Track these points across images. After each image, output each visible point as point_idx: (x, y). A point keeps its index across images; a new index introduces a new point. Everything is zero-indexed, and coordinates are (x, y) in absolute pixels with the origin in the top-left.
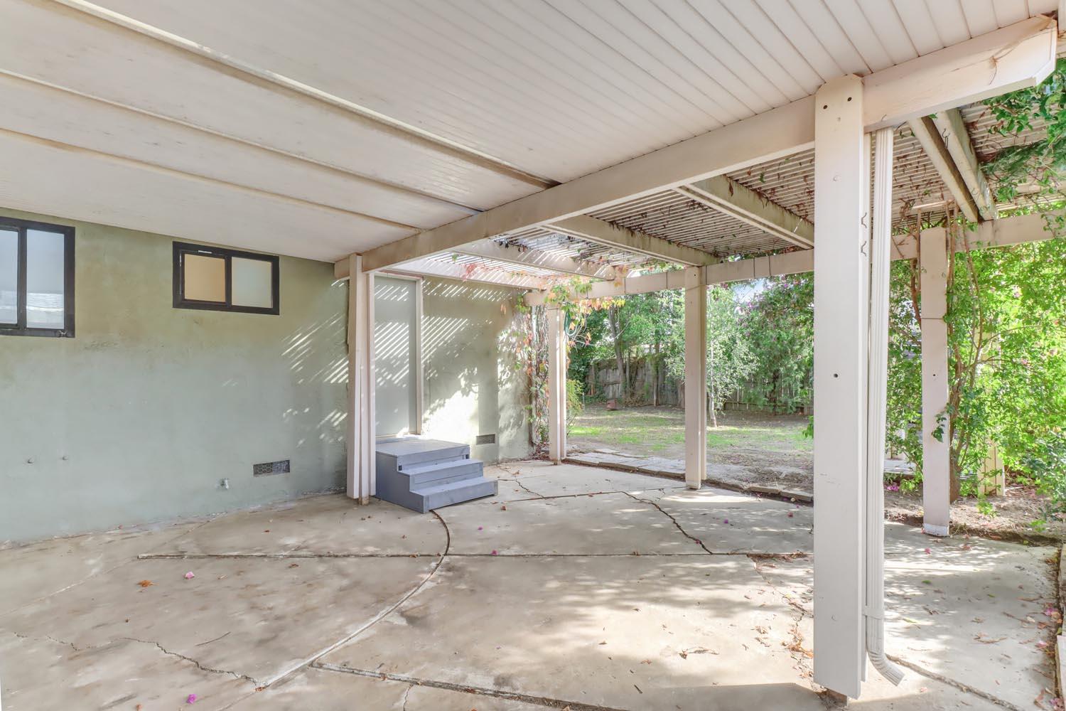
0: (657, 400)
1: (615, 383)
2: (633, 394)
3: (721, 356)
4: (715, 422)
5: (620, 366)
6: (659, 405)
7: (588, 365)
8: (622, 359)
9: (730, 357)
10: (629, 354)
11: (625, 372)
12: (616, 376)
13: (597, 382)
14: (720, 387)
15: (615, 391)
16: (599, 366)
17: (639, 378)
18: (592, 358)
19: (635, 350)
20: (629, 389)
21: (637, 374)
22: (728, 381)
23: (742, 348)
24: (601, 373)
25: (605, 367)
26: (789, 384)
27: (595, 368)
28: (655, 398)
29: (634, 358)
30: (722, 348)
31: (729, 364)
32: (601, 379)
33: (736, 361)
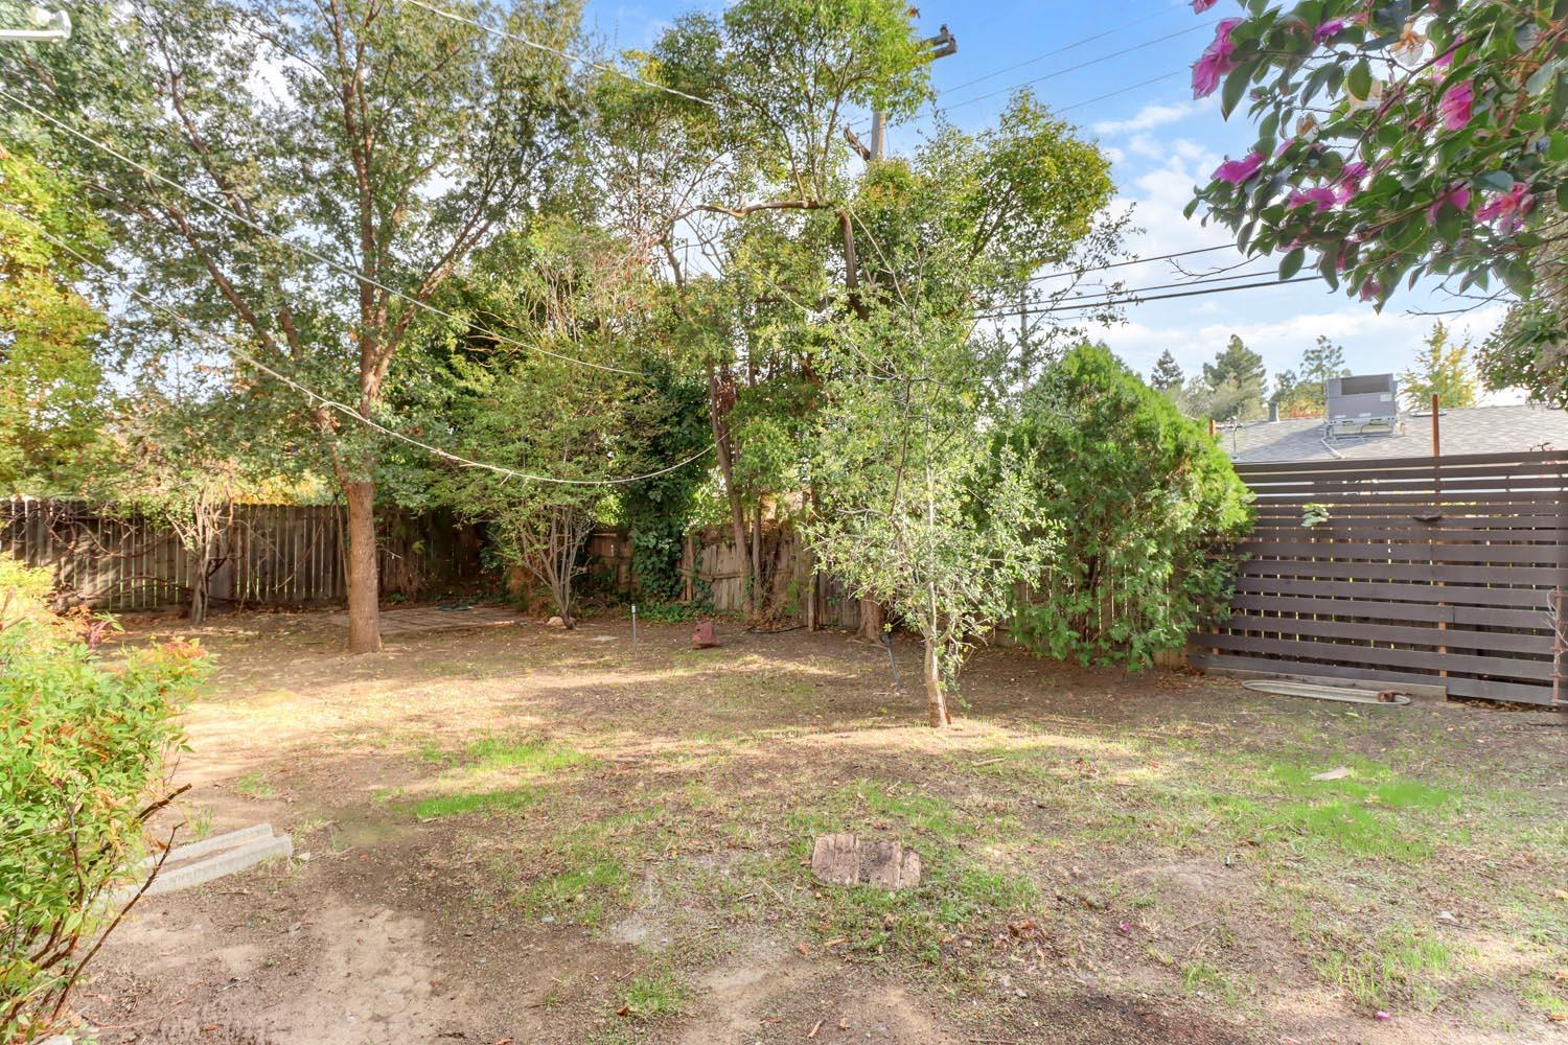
0: (816, 618)
1: (731, 577)
2: (767, 603)
3: (958, 518)
4: (942, 711)
5: (739, 541)
6: (822, 628)
7: (680, 539)
8: (744, 526)
9: (983, 522)
10: (759, 515)
11: (750, 552)
12: (731, 562)
13: (697, 572)
14: (955, 613)
15: (731, 593)
16: (702, 537)
17: (783, 564)
18: (688, 522)
19: (772, 505)
20: (758, 591)
21: (777, 556)
22: (976, 592)
23: (1016, 497)
24: (706, 554)
25: (715, 540)
26: (1135, 594)
27: (694, 545)
28: (811, 614)
29: (771, 521)
30: (958, 495)
31: (981, 541)
32: (705, 567)
33: (1002, 534)
